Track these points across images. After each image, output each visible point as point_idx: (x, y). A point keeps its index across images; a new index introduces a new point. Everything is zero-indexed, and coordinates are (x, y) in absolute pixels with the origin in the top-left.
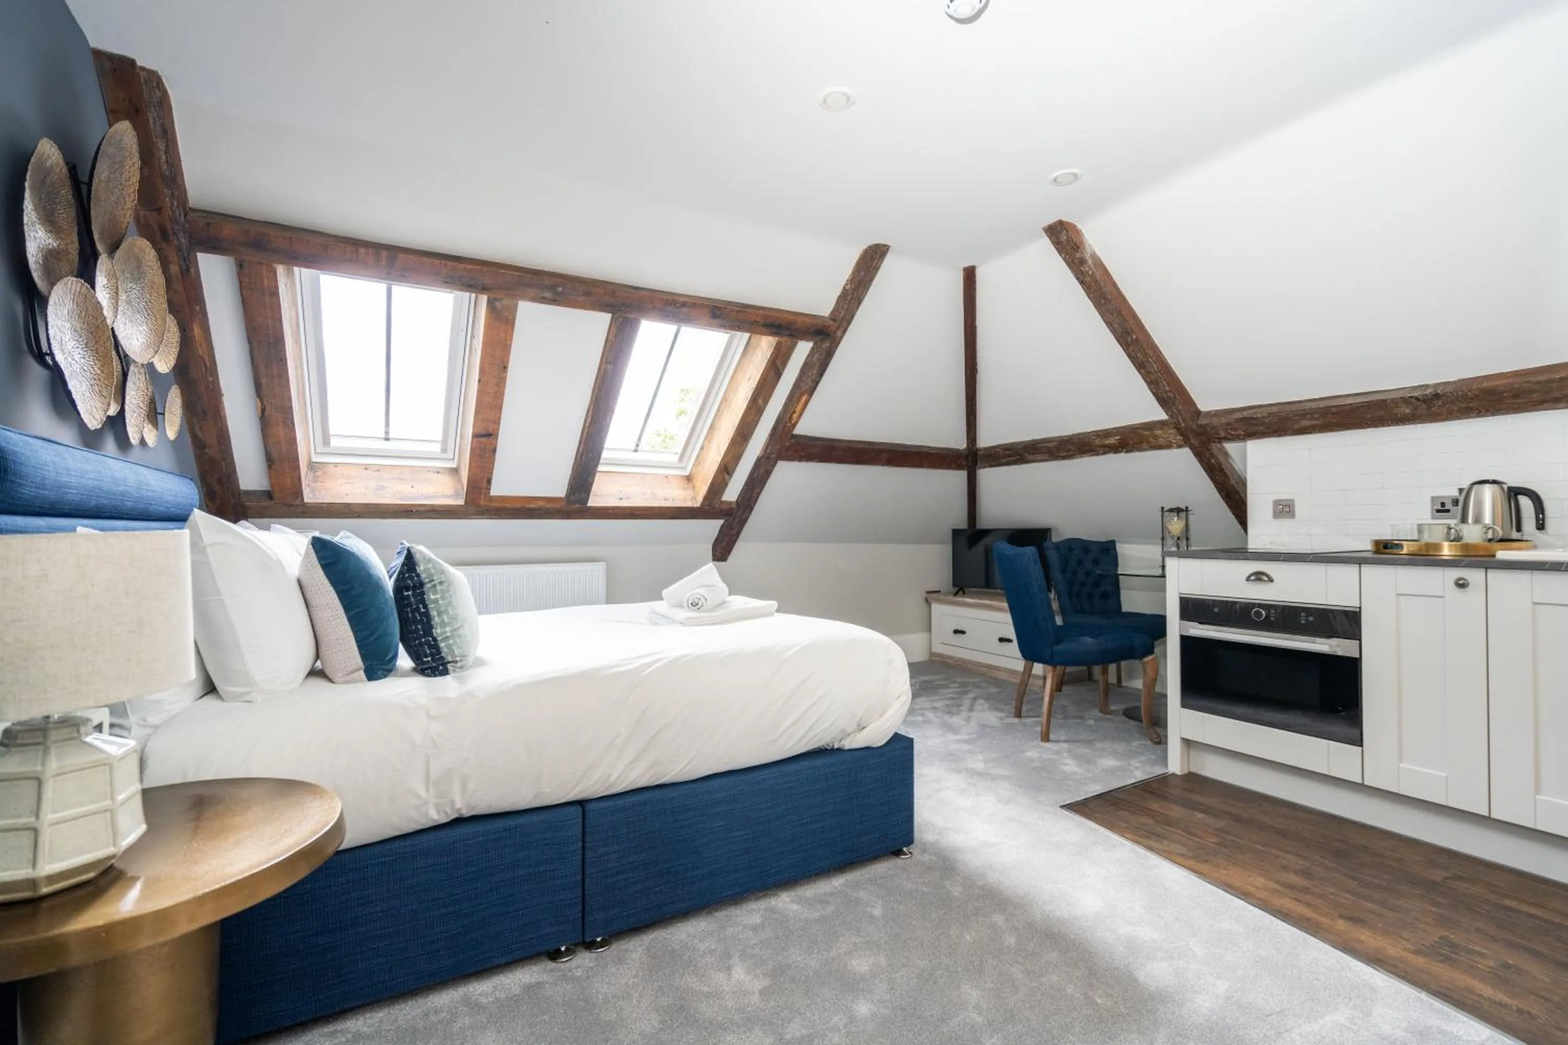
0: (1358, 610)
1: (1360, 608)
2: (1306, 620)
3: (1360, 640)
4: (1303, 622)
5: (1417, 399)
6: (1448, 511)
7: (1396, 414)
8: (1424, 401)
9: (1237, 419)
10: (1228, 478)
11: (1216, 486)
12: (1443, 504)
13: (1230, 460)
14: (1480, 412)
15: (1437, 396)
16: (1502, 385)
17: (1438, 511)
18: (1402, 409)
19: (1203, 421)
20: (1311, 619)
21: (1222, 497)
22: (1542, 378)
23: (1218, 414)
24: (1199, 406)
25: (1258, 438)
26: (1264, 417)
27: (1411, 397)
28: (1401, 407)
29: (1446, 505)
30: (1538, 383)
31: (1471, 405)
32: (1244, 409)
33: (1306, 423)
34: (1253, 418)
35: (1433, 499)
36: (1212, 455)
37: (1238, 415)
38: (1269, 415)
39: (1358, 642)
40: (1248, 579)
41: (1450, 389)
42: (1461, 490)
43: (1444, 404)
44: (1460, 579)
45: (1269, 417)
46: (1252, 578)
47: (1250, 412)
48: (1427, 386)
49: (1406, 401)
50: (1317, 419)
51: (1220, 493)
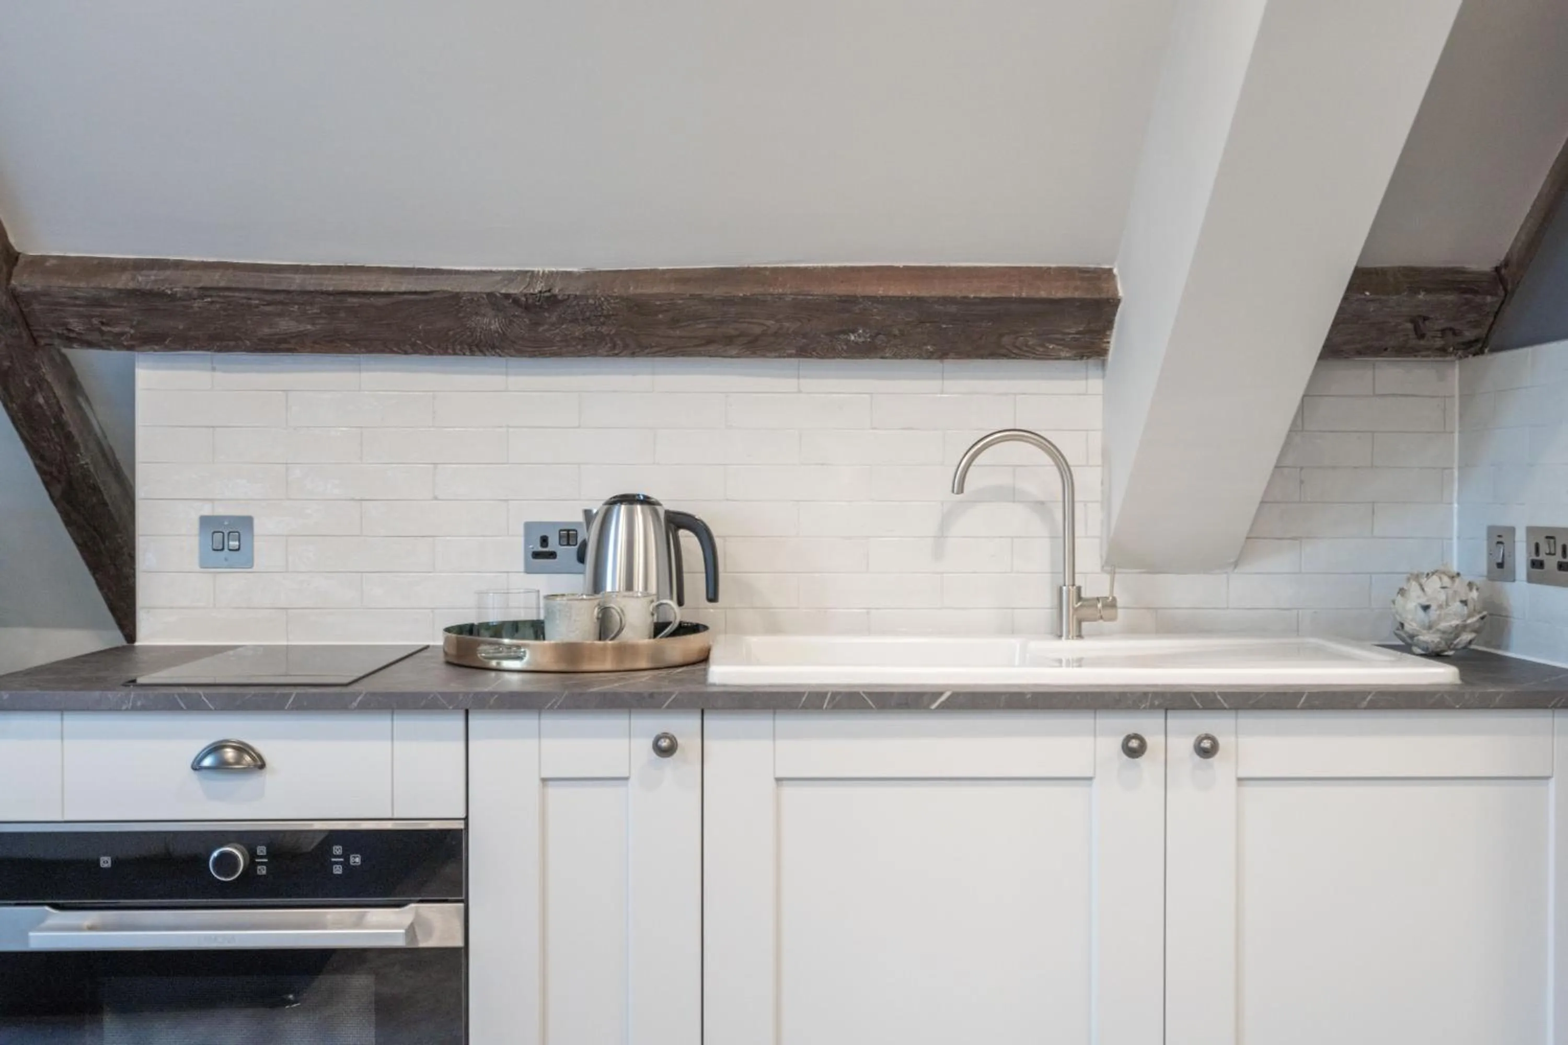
0: (460, 825)
1: (466, 819)
2: (346, 864)
3: (466, 901)
4: (338, 870)
5: (516, 301)
6: (552, 555)
7: (473, 331)
8: (527, 308)
9: (120, 291)
10: (76, 447)
11: (38, 468)
12: (544, 541)
13: (81, 400)
14: (614, 347)
15: (550, 301)
16: (656, 296)
17: (536, 555)
18: (486, 320)
19: (22, 282)
20: (356, 860)
21: (52, 497)
22: (719, 291)
23: (65, 266)
24: (12, 240)
25: (168, 348)
26: (189, 297)
27: (507, 296)
28: (484, 316)
29: (550, 541)
30: (712, 301)
31: (604, 330)
32: (139, 265)
33: (285, 325)
34: (161, 295)
35: (529, 527)
36: (40, 383)
37: (124, 281)
38: (205, 291)
39: (462, 905)
40: (197, 766)
41: (575, 289)
42: (588, 514)
43: (562, 320)
44: (665, 736)
45: (202, 297)
46: (208, 762)
47: (153, 275)
48: (532, 276)
49: (495, 301)
50: (312, 320)
51: (47, 485)
